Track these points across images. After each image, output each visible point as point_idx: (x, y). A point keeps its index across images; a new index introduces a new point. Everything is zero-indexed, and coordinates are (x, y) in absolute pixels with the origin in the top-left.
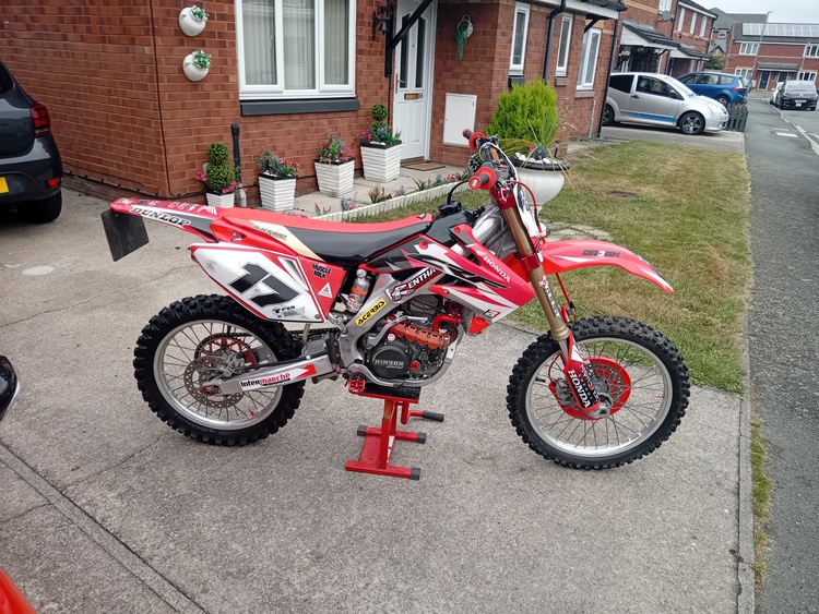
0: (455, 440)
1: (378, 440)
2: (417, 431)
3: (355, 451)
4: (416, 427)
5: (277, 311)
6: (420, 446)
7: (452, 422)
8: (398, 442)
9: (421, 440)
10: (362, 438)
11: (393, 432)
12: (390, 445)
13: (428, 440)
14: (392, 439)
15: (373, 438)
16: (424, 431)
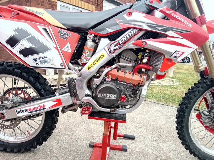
0: (143, 149)
1: (101, 149)
2: (121, 144)
3: (87, 156)
4: (120, 142)
5: (36, 60)
6: (124, 153)
7: (139, 140)
8: (111, 151)
9: (124, 150)
10: (92, 149)
11: (109, 145)
12: (108, 152)
13: (128, 150)
14: (108, 149)
15: (98, 149)
16: (125, 144)
